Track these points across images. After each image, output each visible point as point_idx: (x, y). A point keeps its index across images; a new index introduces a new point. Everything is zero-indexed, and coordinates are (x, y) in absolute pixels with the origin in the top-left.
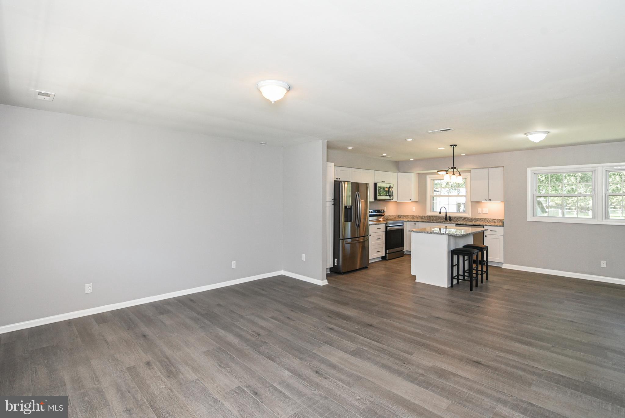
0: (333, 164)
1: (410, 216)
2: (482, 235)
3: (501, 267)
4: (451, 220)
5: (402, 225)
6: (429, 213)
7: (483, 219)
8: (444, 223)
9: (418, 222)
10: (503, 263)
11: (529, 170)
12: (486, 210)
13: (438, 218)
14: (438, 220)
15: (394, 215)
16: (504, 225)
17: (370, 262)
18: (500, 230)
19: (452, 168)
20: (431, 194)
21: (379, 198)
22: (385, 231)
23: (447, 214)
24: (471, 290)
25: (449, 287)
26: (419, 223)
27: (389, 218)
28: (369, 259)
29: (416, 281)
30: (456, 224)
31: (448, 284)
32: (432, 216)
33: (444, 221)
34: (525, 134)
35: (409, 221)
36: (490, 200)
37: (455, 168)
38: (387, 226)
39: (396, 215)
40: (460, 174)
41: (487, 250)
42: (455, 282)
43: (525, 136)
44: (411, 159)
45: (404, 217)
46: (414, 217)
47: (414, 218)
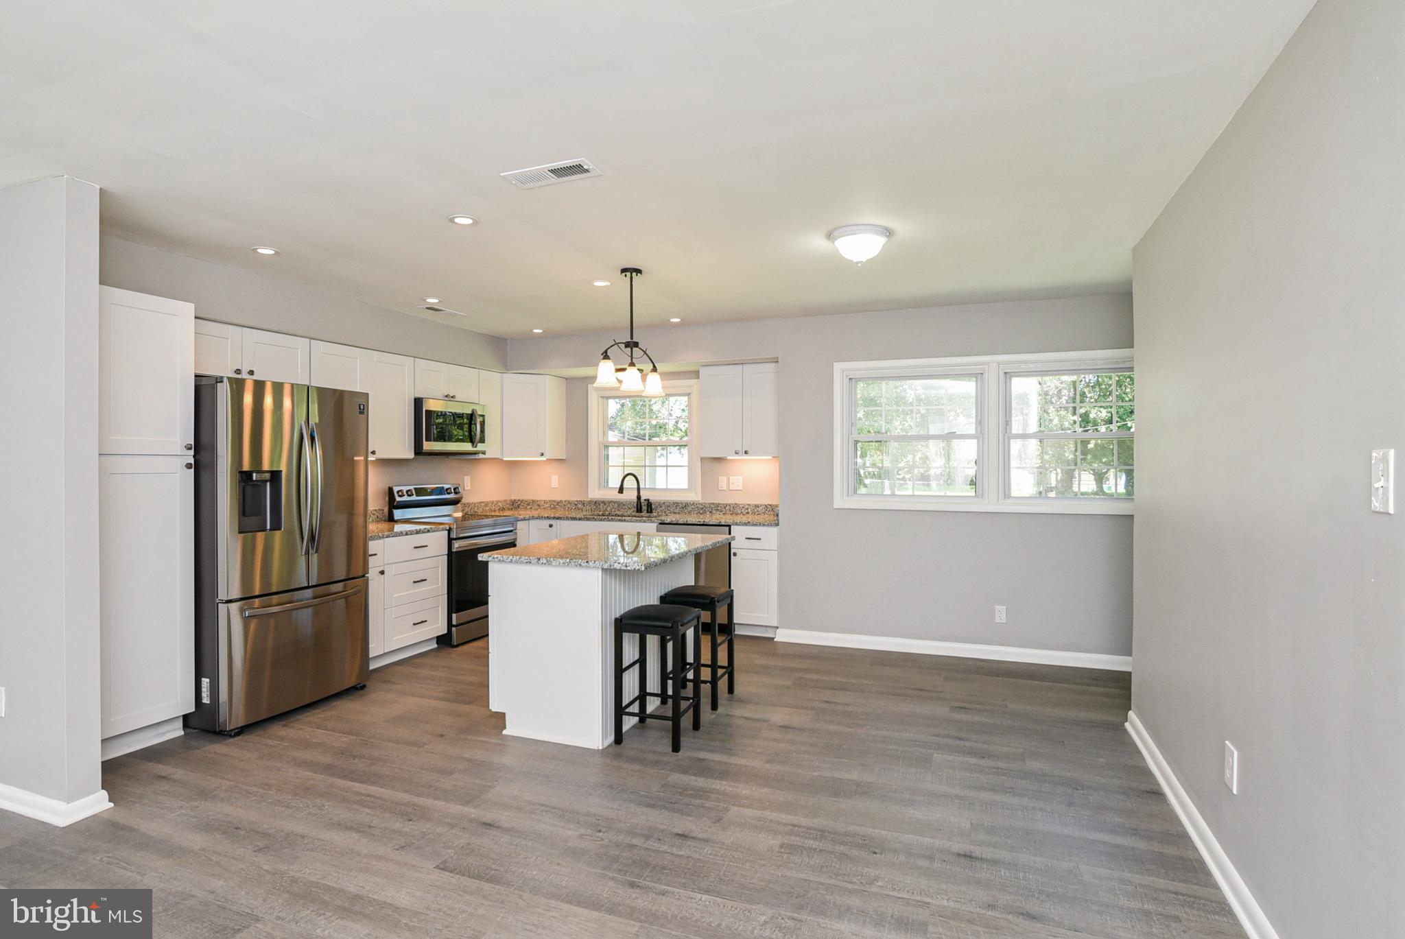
0: (189, 309)
1: (545, 502)
2: (724, 553)
3: (773, 638)
4: (651, 512)
5: (511, 531)
6: (595, 494)
7: (730, 505)
8: (628, 521)
9: (558, 521)
10: (778, 628)
11: (838, 367)
12: (737, 482)
13: (619, 506)
14: (617, 512)
15: (498, 502)
16: (778, 520)
17: (371, 668)
18: (770, 535)
19: (627, 345)
20: (601, 439)
21: (428, 446)
22: (447, 553)
23: (642, 493)
24: (676, 748)
25: (610, 746)
26: (562, 522)
27: (480, 511)
28: (370, 656)
29: (504, 732)
30: (660, 524)
31: (604, 737)
32: (604, 502)
33: (634, 514)
34: (829, 235)
35: (533, 518)
36: (746, 452)
37: (636, 344)
38: (451, 536)
39: (505, 501)
40: (654, 366)
41: (729, 602)
42: (629, 722)
44: (535, 331)
45: (528, 505)
46: (555, 505)
47: (554, 508)
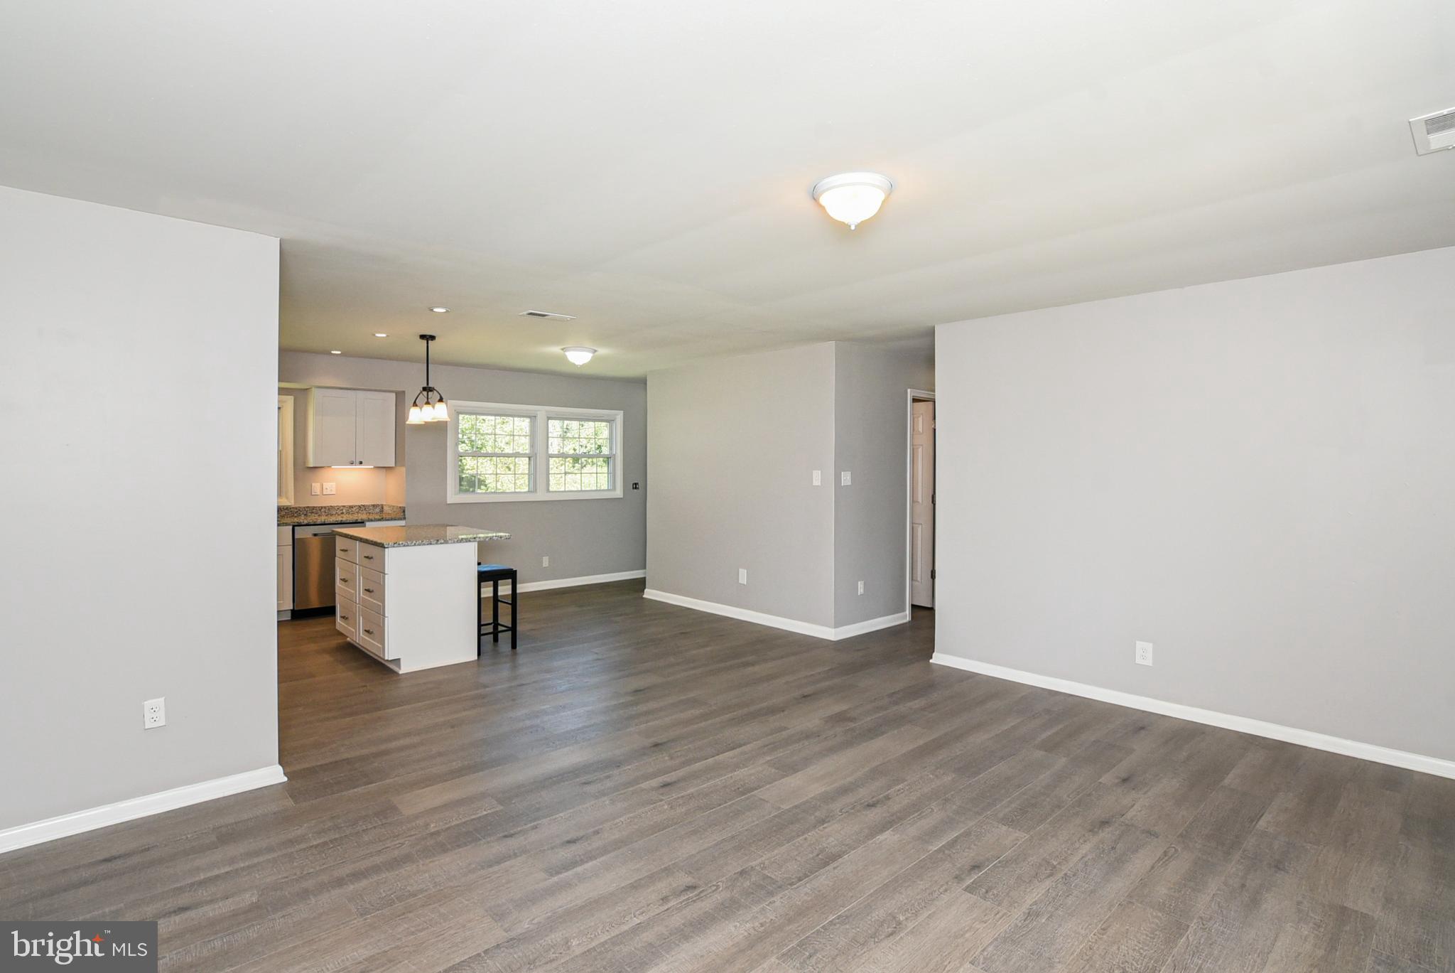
7: (325, 507)
12: (330, 487)
16: (405, 516)
34: (562, 349)
36: (361, 463)
43: (562, 352)
